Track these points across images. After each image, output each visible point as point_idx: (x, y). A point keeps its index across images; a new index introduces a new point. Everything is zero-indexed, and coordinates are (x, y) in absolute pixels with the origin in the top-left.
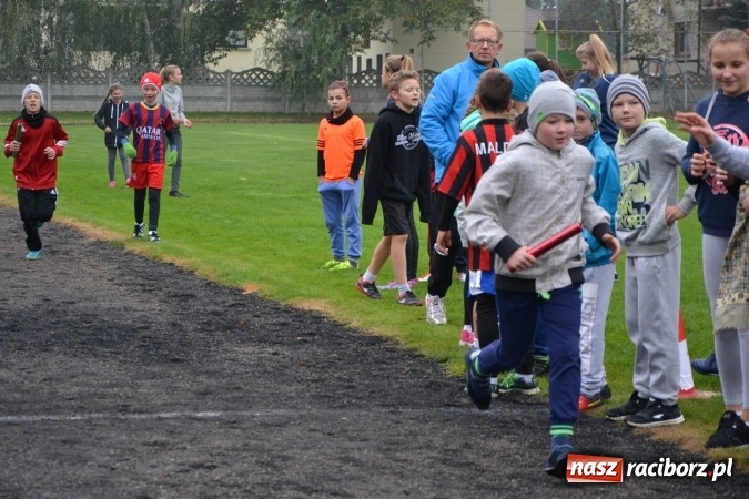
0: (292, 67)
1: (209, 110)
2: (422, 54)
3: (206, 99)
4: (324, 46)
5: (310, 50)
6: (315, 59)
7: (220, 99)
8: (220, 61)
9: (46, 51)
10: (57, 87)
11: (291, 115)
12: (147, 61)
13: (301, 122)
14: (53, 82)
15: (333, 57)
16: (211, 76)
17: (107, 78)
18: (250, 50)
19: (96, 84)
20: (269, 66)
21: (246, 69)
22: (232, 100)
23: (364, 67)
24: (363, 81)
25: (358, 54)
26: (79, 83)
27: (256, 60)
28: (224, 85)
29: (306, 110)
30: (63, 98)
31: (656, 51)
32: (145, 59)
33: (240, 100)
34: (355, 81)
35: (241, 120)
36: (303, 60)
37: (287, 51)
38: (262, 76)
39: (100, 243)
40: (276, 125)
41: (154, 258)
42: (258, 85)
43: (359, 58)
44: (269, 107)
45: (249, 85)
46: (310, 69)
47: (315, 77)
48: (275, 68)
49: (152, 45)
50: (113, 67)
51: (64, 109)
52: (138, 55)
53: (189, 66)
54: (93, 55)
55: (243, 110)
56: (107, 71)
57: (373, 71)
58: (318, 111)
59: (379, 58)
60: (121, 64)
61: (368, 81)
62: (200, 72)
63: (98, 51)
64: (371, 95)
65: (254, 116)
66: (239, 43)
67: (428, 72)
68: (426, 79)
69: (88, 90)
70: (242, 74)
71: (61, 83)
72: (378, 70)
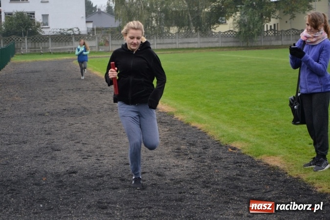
0: (243, 30)
1: (213, 46)
2: (291, 23)
3: (212, 42)
4: (254, 21)
5: (249, 23)
6: (252, 26)
7: (217, 42)
8: (217, 28)
9: (154, 27)
10: (158, 40)
11: (243, 47)
12: (191, 30)
13: (247, 49)
14: (157, 38)
15: (258, 25)
16: (214, 34)
17: (176, 36)
18: (227, 24)
19: (172, 38)
20: (235, 30)
21: (226, 30)
22: (221, 42)
23: (269, 29)
25: (267, 24)
26: (166, 38)
27: (230, 28)
28: (218, 37)
29: (249, 45)
30: (160, 44)
32: (189, 28)
33: (224, 42)
35: (225, 49)
36: (247, 27)
37: (241, 24)
38: (232, 33)
40: (238, 51)
42: (230, 36)
43: (267, 25)
44: (235, 44)
45: (228, 37)
46: (249, 30)
47: (251, 33)
48: (237, 30)
49: (192, 24)
50: (178, 32)
51: (161, 48)
52: (187, 27)
53: (205, 30)
54: (171, 28)
55: (226, 46)
56: (176, 34)
57: (272, 30)
58: (253, 45)
59: (275, 25)
60: (181, 31)
61: (271, 33)
62: (209, 33)
63: (173, 26)
64: (272, 38)
65: (230, 48)
66: (223, 22)
67: (293, 29)
68: (292, 32)
69: (169, 41)
70: (225, 33)
71: (160, 38)
72: (274, 29)
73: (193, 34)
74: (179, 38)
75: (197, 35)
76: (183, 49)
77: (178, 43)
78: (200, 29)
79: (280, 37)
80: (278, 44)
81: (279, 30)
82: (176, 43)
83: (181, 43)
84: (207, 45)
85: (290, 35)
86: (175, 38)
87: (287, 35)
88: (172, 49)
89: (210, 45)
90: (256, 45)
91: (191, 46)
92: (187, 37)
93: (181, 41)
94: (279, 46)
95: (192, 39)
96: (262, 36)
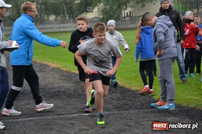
0: (106, 16)
2: (142, 10)
4: (114, 10)
5: (110, 11)
6: (112, 14)
10: (40, 26)
12: (65, 17)
14: (39, 24)
15: (117, 13)
17: (54, 22)
18: (93, 12)
19: (51, 24)
20: (99, 16)
23: (126, 15)
25: (124, 11)
26: (46, 24)
27: (95, 15)
30: (42, 28)
34: (124, 19)
36: (109, 14)
37: (104, 12)
38: (97, 19)
39: (54, 68)
41: (70, 71)
43: (124, 13)
45: (94, 22)
48: (101, 17)
49: (66, 12)
50: (56, 19)
52: (63, 15)
54: (50, 16)
56: (54, 20)
57: (128, 16)
59: (130, 12)
60: (58, 18)
61: (127, 19)
63: (52, 15)
64: (128, 23)
66: (90, 10)
69: (49, 26)
70: (92, 19)
71: (42, 24)
72: (130, 15)
73: (67, 20)
74: (56, 24)
75: (70, 21)
76: (60, 32)
77: (56, 27)
78: (72, 17)
79: (134, 21)
80: (133, 27)
81: (134, 16)
82: (54, 28)
83: (58, 28)
86: (54, 24)
88: (51, 33)
91: (66, 30)
92: (62, 22)
93: (58, 26)
94: (134, 28)
95: (67, 24)
96: (120, 21)
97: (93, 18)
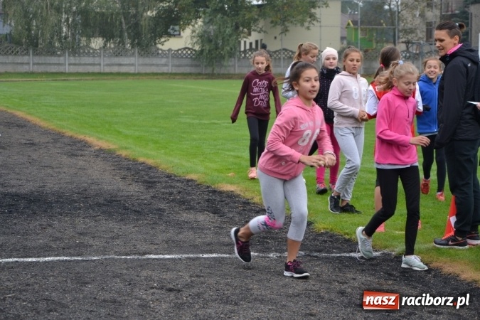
0: (207, 47)
1: (159, 72)
2: (281, 40)
3: (157, 65)
4: (225, 35)
5: (217, 37)
6: (220, 42)
7: (165, 65)
8: (165, 43)
9: (66, 38)
10: (72, 58)
11: (206, 74)
12: (124, 44)
13: (212, 79)
14: (69, 56)
15: (230, 41)
16: (160, 52)
17: (100, 53)
18: (182, 37)
19: (94, 56)
20: (193, 46)
21: (180, 48)
22: (172, 66)
23: (248, 47)
24: (247, 55)
25: (245, 39)
26: (84, 56)
27: (186, 43)
28: (167, 57)
29: (215, 72)
30: (75, 64)
31: (416, 39)
32: (122, 42)
33: (176, 66)
34: (243, 55)
35: (178, 77)
36: (213, 43)
37: (204, 38)
38: (189, 52)
40: (198, 81)
42: (187, 57)
43: (245, 42)
44: (194, 70)
45: (182, 57)
46: (217, 48)
47: (220, 53)
48: (197, 48)
49: (126, 34)
50: (104, 47)
51: (76, 71)
52: (119, 39)
53: (147, 46)
54: (92, 40)
55: (178, 72)
56: (100, 49)
57: (253, 49)
58: (222, 72)
59: (257, 42)
60: (108, 45)
61: (250, 55)
62: (153, 49)
63: (95, 37)
65: (185, 76)
66: (175, 33)
67: (286, 50)
68: (284, 53)
69: (89, 60)
70: (178, 50)
71: (74, 56)
72: (256, 49)
73: (127, 50)
74: (104, 56)
75: (134, 53)
76: (111, 74)
77: (104, 64)
78: (138, 44)
82: (99, 64)
83: (108, 65)
84: (148, 70)
85: (280, 58)
86: (100, 56)
87: (275, 59)
88: (93, 74)
89: (155, 70)
90: (226, 72)
91: (124, 70)
92: (117, 54)
93: (108, 61)
95: (126, 59)
96: (236, 59)
97: (180, 50)
